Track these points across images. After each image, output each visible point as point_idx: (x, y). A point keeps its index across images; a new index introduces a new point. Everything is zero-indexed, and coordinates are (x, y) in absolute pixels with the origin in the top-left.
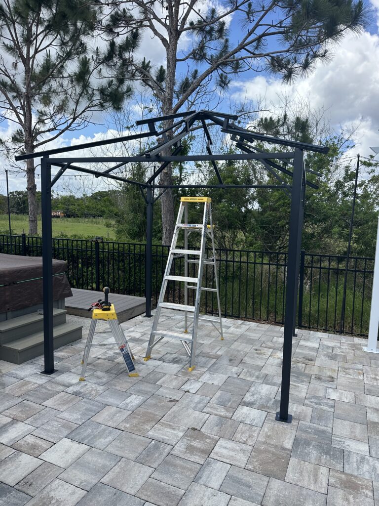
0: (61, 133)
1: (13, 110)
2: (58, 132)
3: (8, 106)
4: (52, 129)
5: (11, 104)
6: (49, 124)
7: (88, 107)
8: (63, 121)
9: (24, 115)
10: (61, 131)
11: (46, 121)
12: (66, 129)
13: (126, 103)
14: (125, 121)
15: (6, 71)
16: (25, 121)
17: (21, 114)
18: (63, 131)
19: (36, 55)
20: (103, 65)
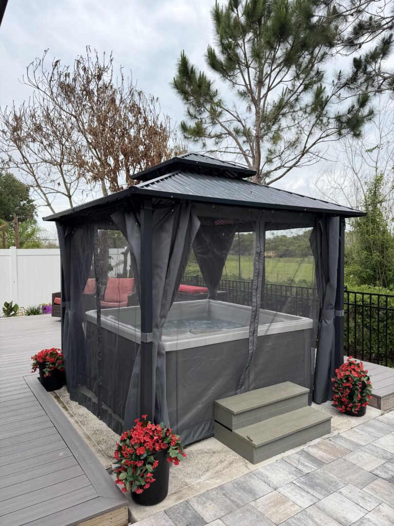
0: (288, 170)
1: (242, 154)
2: (285, 169)
3: (238, 151)
4: (279, 168)
5: (241, 149)
6: (277, 163)
7: (320, 138)
8: (291, 157)
9: (253, 157)
10: (288, 168)
11: (273, 160)
12: (294, 165)
13: (366, 128)
14: (358, 147)
15: (238, 116)
16: (254, 163)
17: (250, 157)
18: (291, 168)
19: (269, 93)
20: (345, 89)
